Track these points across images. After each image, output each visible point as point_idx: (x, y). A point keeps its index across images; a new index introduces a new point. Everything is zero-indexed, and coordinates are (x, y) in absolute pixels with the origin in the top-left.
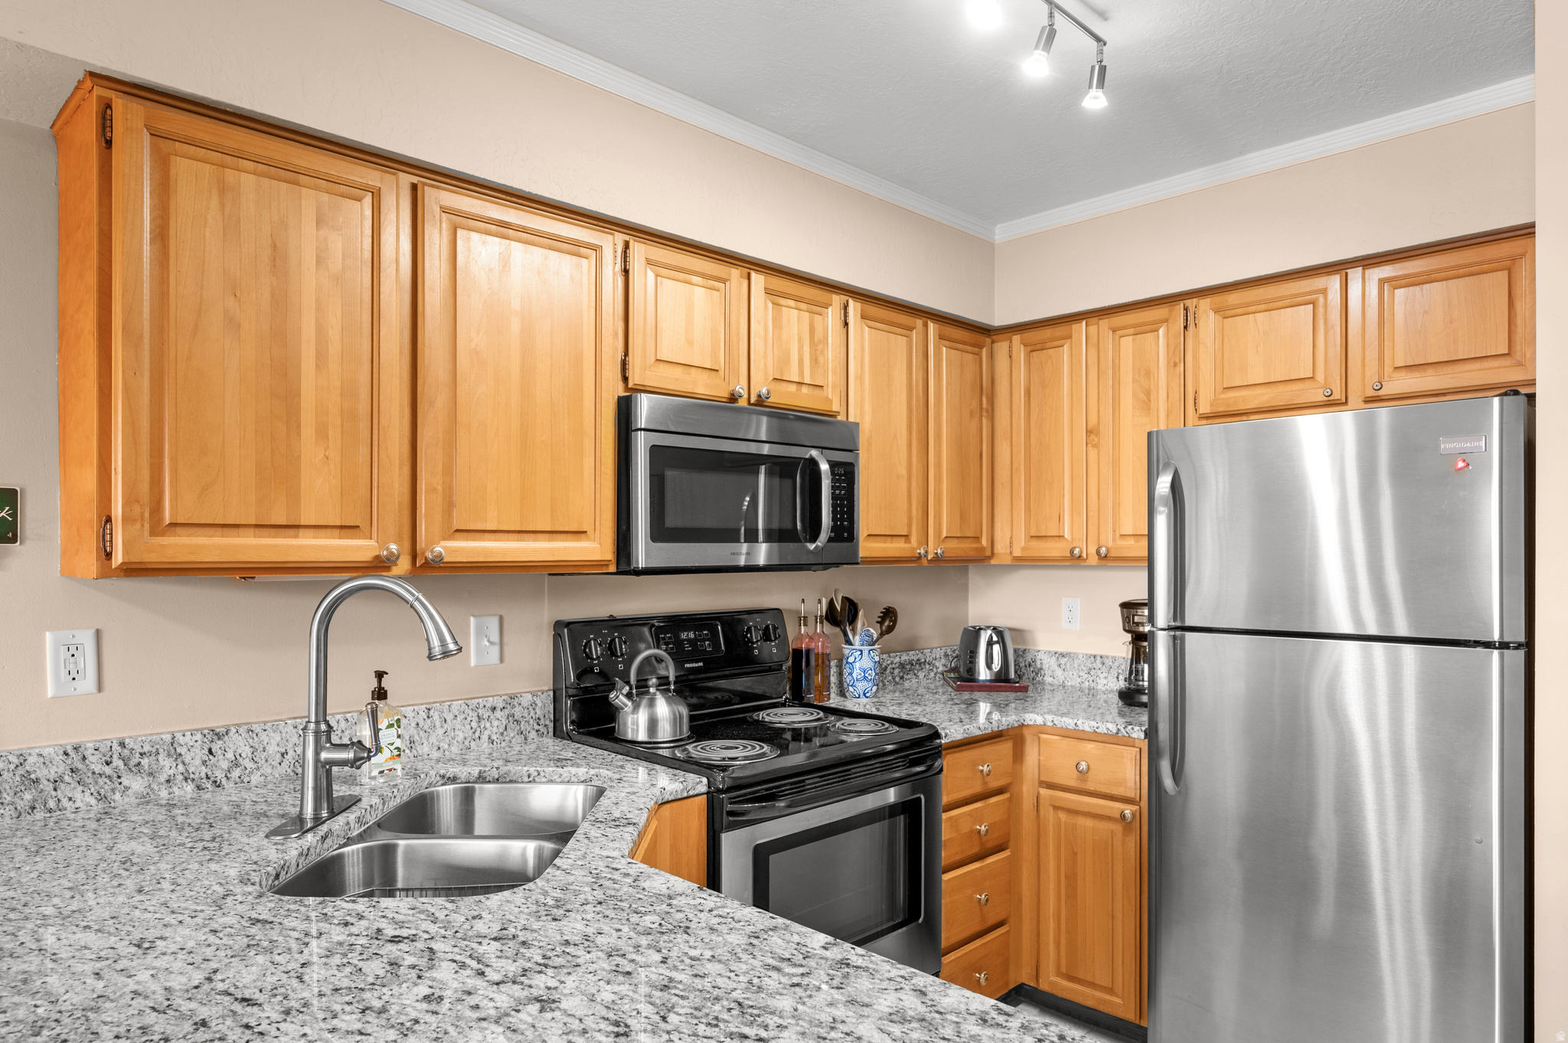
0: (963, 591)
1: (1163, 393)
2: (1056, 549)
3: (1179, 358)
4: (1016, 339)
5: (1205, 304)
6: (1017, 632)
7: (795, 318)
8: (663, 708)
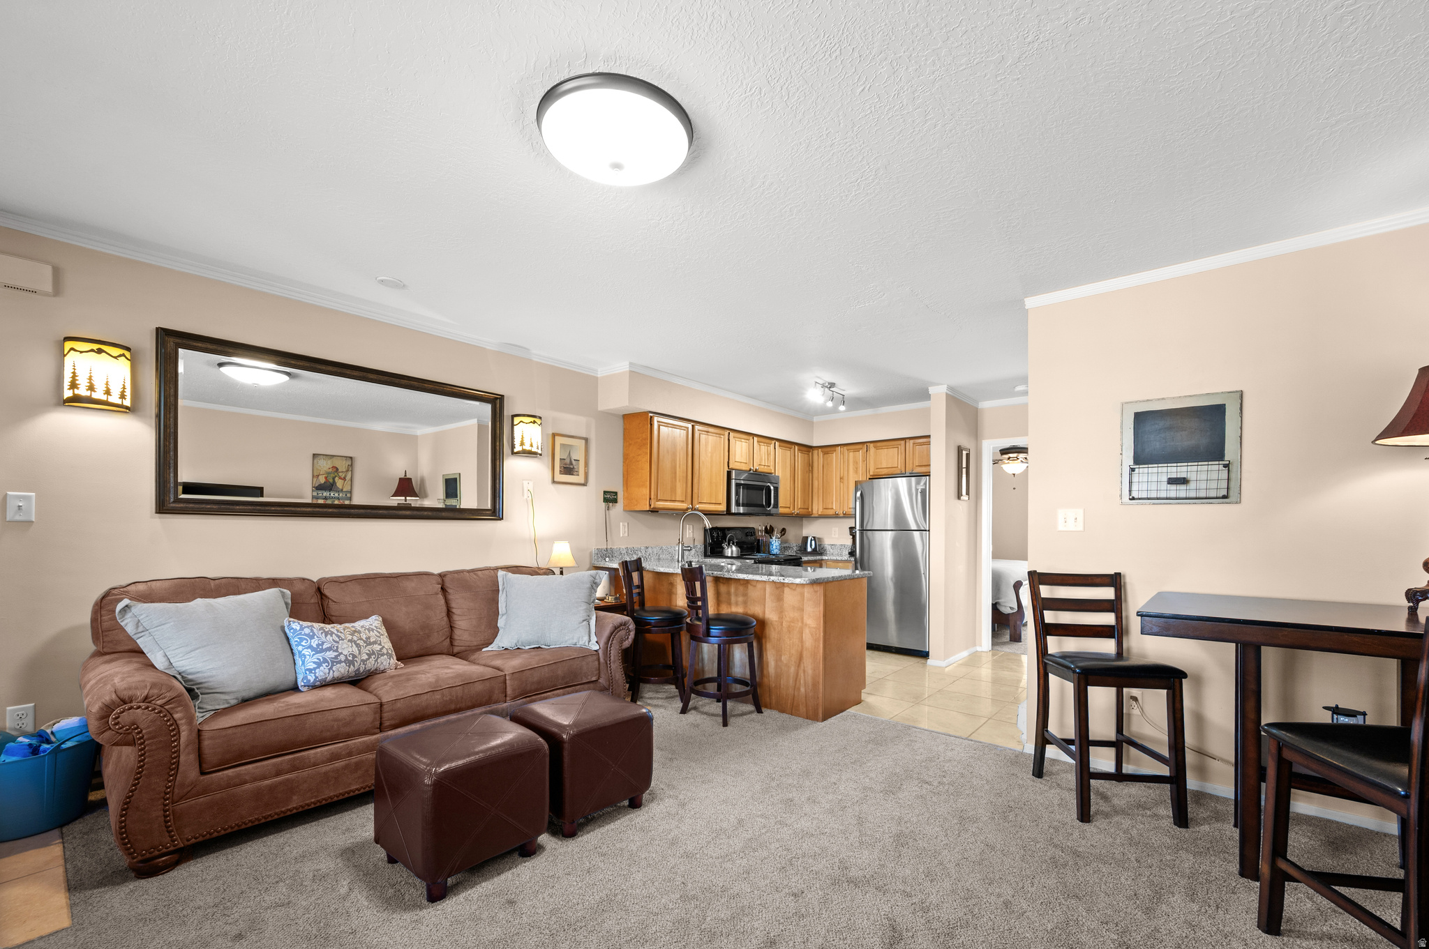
0: (801, 527)
1: (861, 468)
2: (831, 512)
3: (865, 460)
4: (820, 450)
5: (872, 445)
6: (819, 539)
7: (764, 448)
8: (734, 548)
